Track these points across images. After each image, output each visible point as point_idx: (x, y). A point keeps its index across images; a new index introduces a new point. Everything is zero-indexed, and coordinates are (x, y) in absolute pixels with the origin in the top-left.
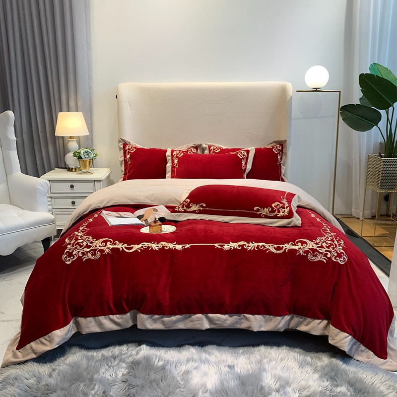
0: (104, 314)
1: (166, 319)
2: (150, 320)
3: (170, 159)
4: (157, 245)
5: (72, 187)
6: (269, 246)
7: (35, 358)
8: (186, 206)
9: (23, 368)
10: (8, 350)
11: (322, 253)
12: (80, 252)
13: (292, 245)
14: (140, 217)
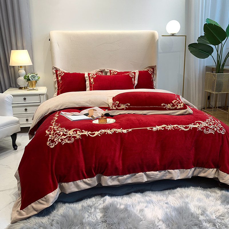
0: (80, 179)
1: (120, 178)
2: (110, 179)
3: (88, 79)
4: (110, 131)
5: (25, 99)
6: (181, 126)
7: (37, 214)
8: (117, 106)
9: (29, 222)
10: (13, 211)
11: (211, 128)
12: (59, 140)
13: (194, 125)
14: (86, 115)
